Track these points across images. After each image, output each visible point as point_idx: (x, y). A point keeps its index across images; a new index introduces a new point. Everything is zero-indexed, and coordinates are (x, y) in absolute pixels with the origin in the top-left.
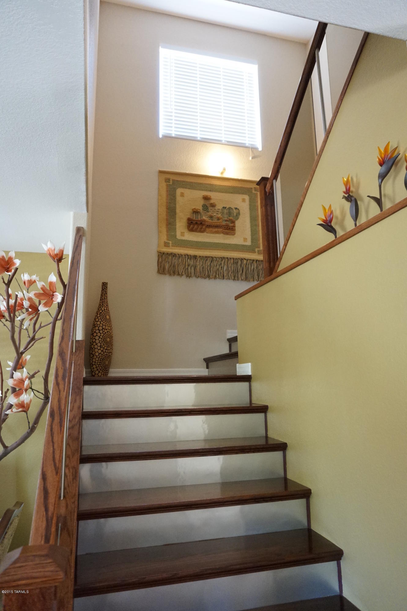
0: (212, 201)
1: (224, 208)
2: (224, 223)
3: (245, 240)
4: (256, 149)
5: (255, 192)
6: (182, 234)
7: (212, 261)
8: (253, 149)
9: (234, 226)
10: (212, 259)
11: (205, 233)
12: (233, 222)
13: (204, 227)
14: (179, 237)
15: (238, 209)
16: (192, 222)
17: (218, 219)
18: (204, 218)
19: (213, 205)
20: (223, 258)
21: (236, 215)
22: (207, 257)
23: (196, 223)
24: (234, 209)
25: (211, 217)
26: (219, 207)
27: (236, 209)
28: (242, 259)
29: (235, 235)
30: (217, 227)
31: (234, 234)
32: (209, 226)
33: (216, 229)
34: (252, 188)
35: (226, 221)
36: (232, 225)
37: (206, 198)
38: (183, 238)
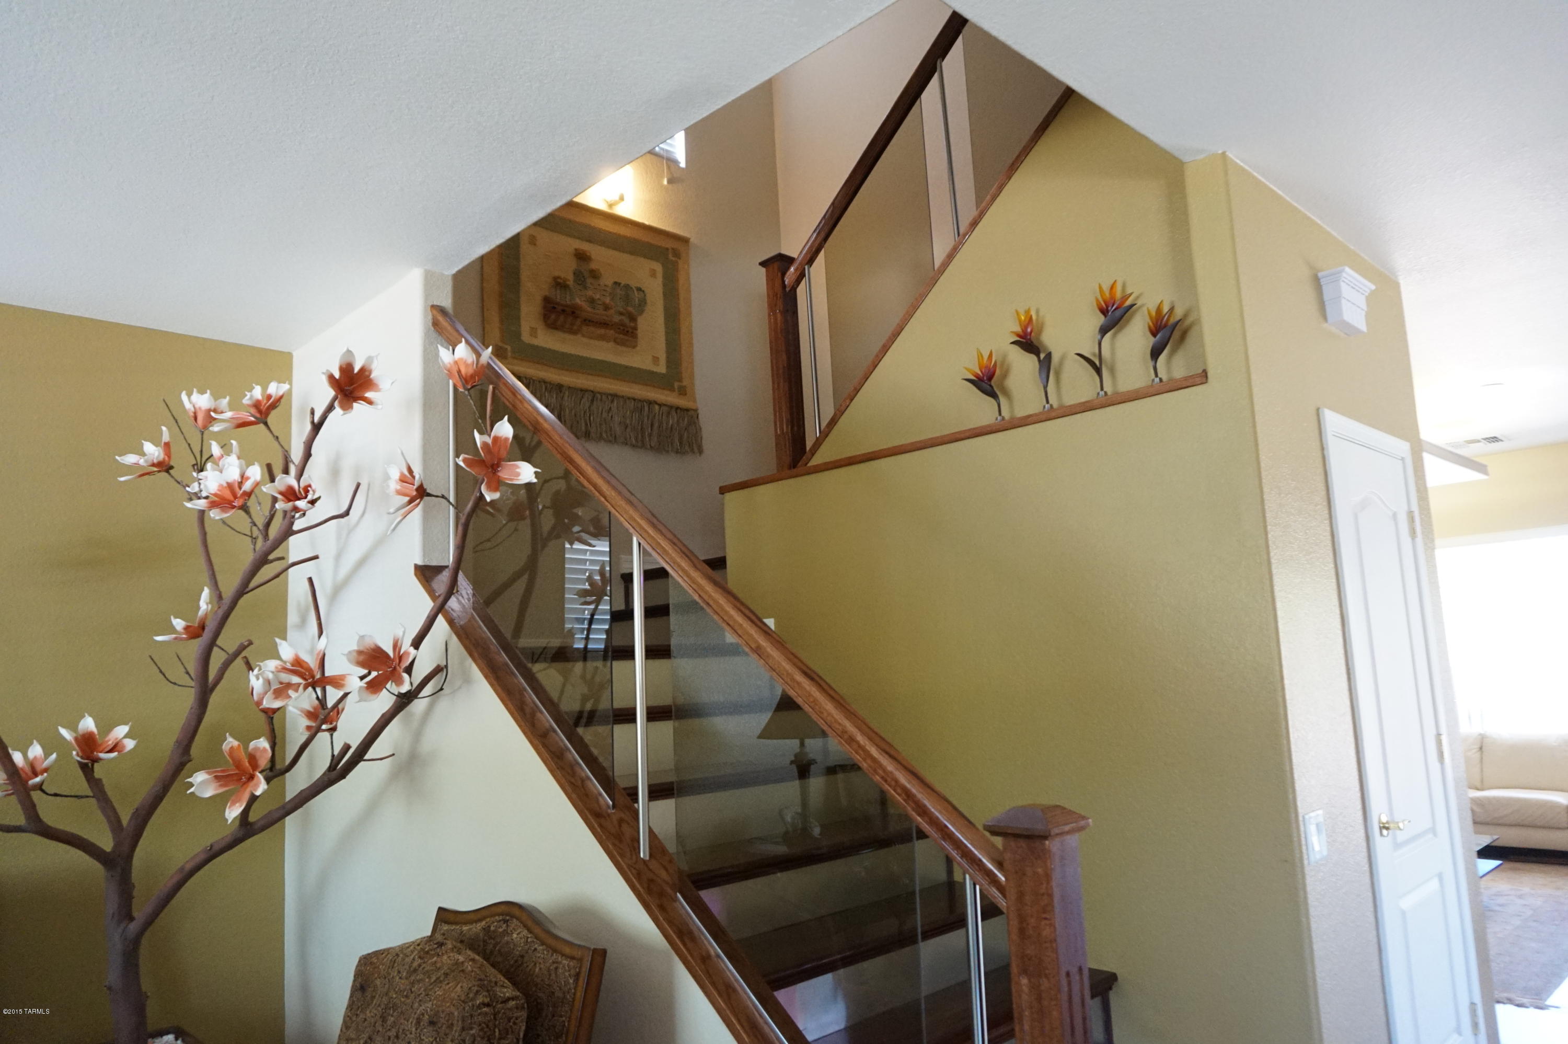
0: (593, 266)
1: (616, 283)
2: (617, 319)
3: (656, 360)
4: (676, 162)
5: (674, 259)
6: (533, 333)
7: (592, 401)
8: (669, 163)
9: (635, 328)
10: (594, 395)
11: (579, 336)
12: (633, 319)
13: (578, 322)
14: (526, 337)
15: (643, 291)
16: (554, 308)
17: (607, 308)
18: (578, 301)
19: (595, 275)
20: (614, 396)
21: (640, 305)
22: (584, 391)
23: (563, 311)
24: (635, 291)
25: (592, 301)
26: (607, 280)
27: (639, 289)
28: (651, 403)
29: (638, 348)
30: (604, 325)
31: (634, 347)
32: (588, 322)
33: (602, 331)
34: (667, 249)
35: (621, 314)
36: (632, 324)
37: (582, 257)
38: (535, 342)
